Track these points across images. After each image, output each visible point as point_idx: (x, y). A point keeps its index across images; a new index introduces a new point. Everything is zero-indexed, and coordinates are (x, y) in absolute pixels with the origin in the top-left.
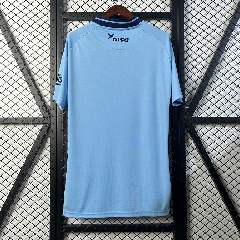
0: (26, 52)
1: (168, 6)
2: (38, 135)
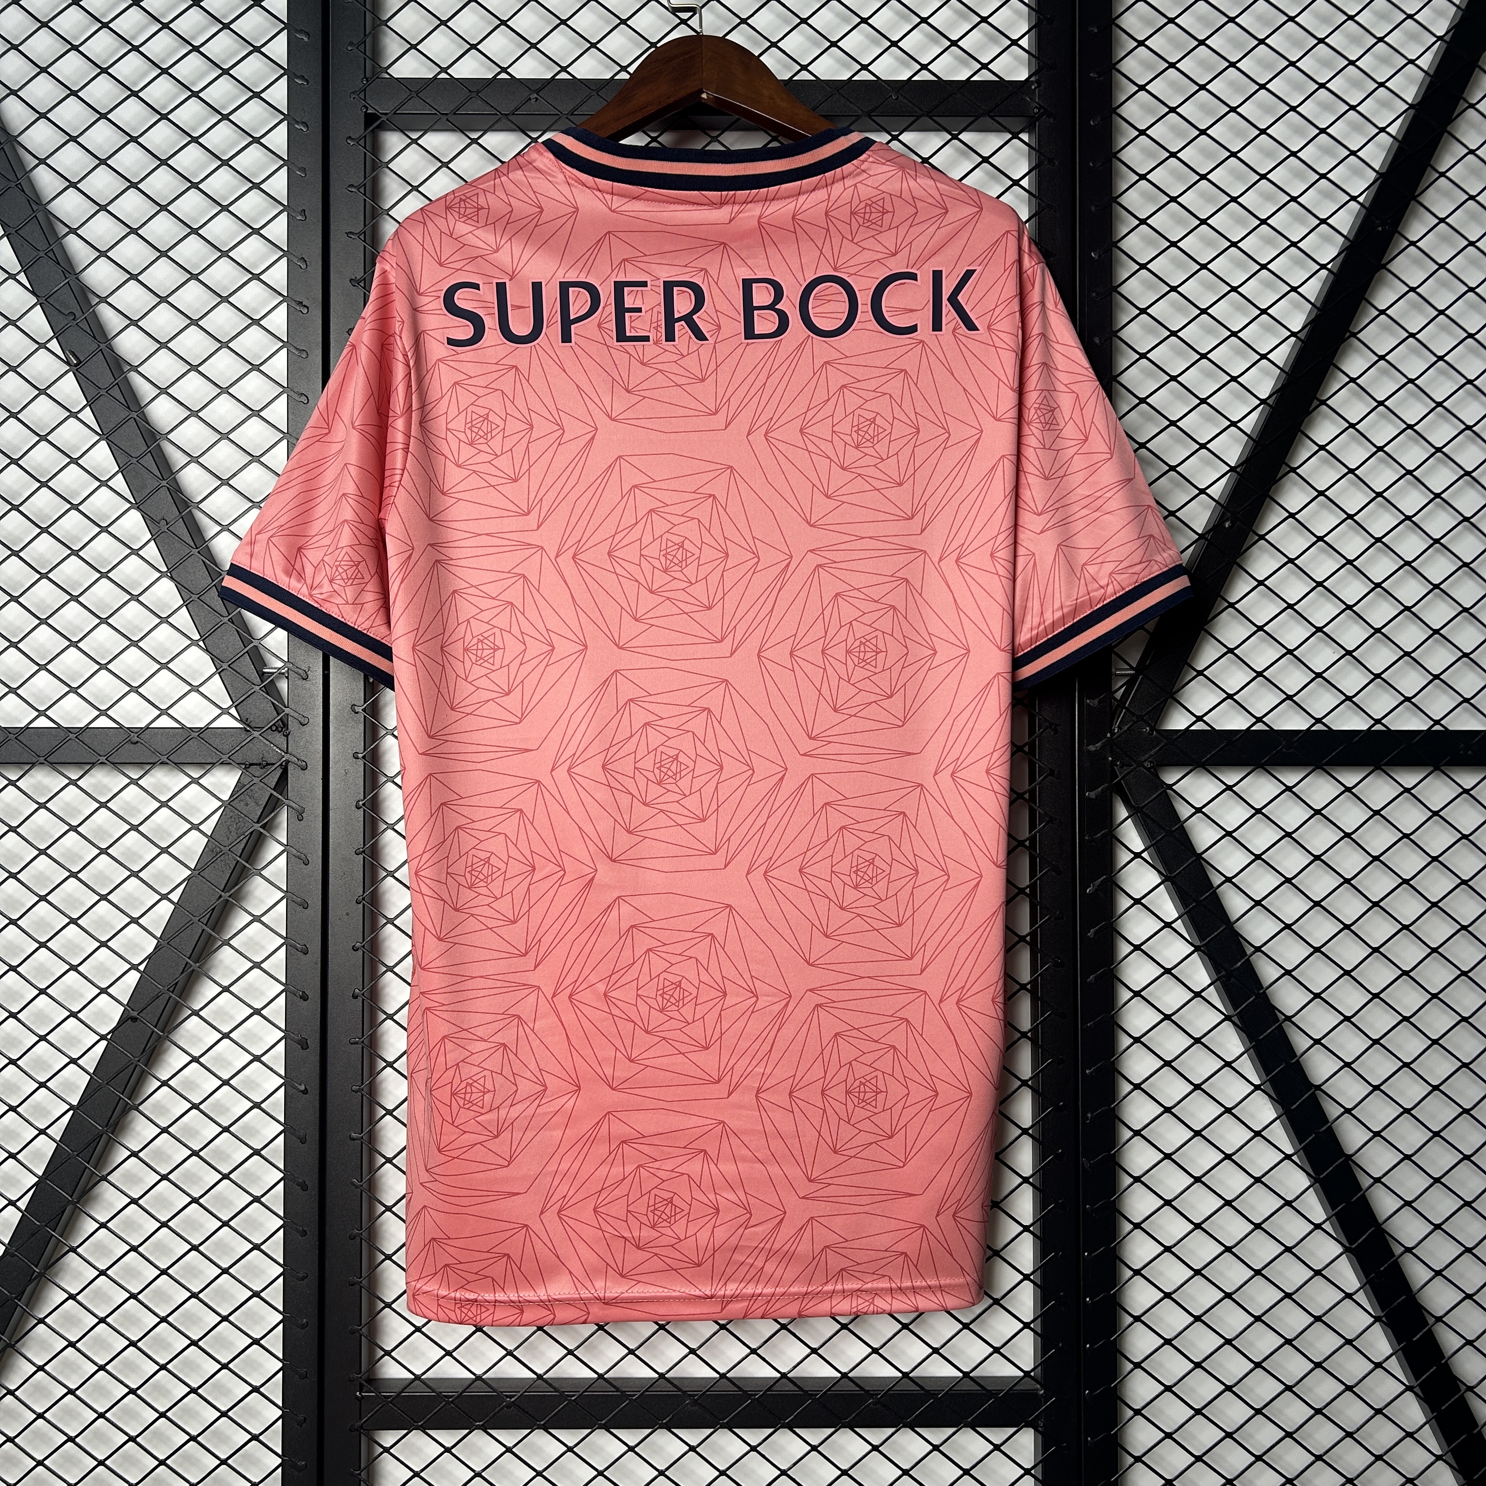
0: (134, 323)
1: (1015, 43)
2: (211, 838)
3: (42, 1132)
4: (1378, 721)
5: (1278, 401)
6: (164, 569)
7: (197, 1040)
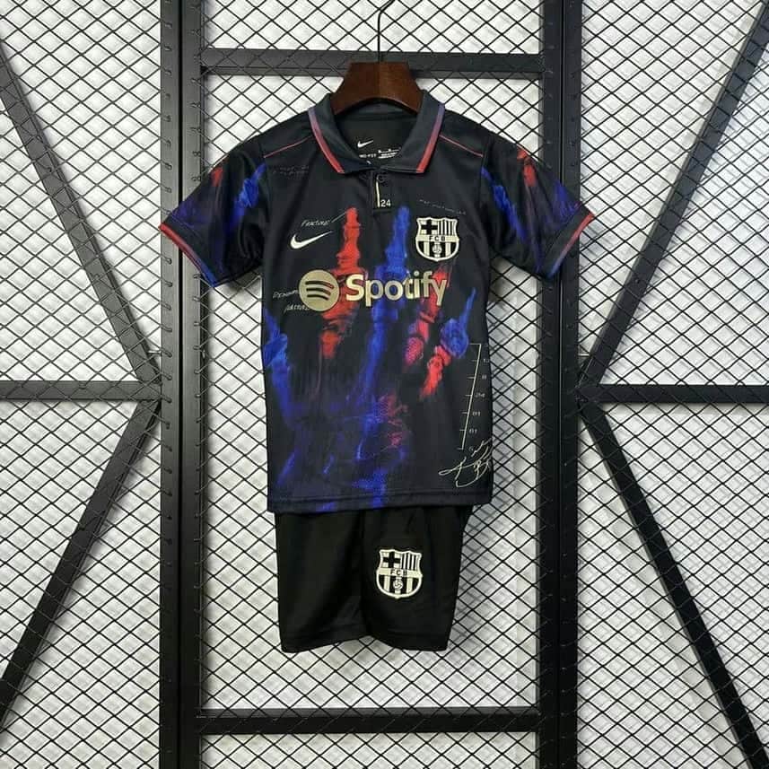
0: (82, 173)
1: (532, 34)
2: (122, 437)
3: (36, 586)
5: (662, 219)
6: (97, 300)
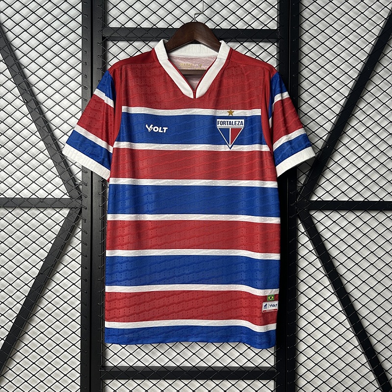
0: (42, 92)
1: (273, 19)
2: (62, 227)
3: (18, 303)
4: (366, 199)
5: (341, 115)
7: (58, 279)
